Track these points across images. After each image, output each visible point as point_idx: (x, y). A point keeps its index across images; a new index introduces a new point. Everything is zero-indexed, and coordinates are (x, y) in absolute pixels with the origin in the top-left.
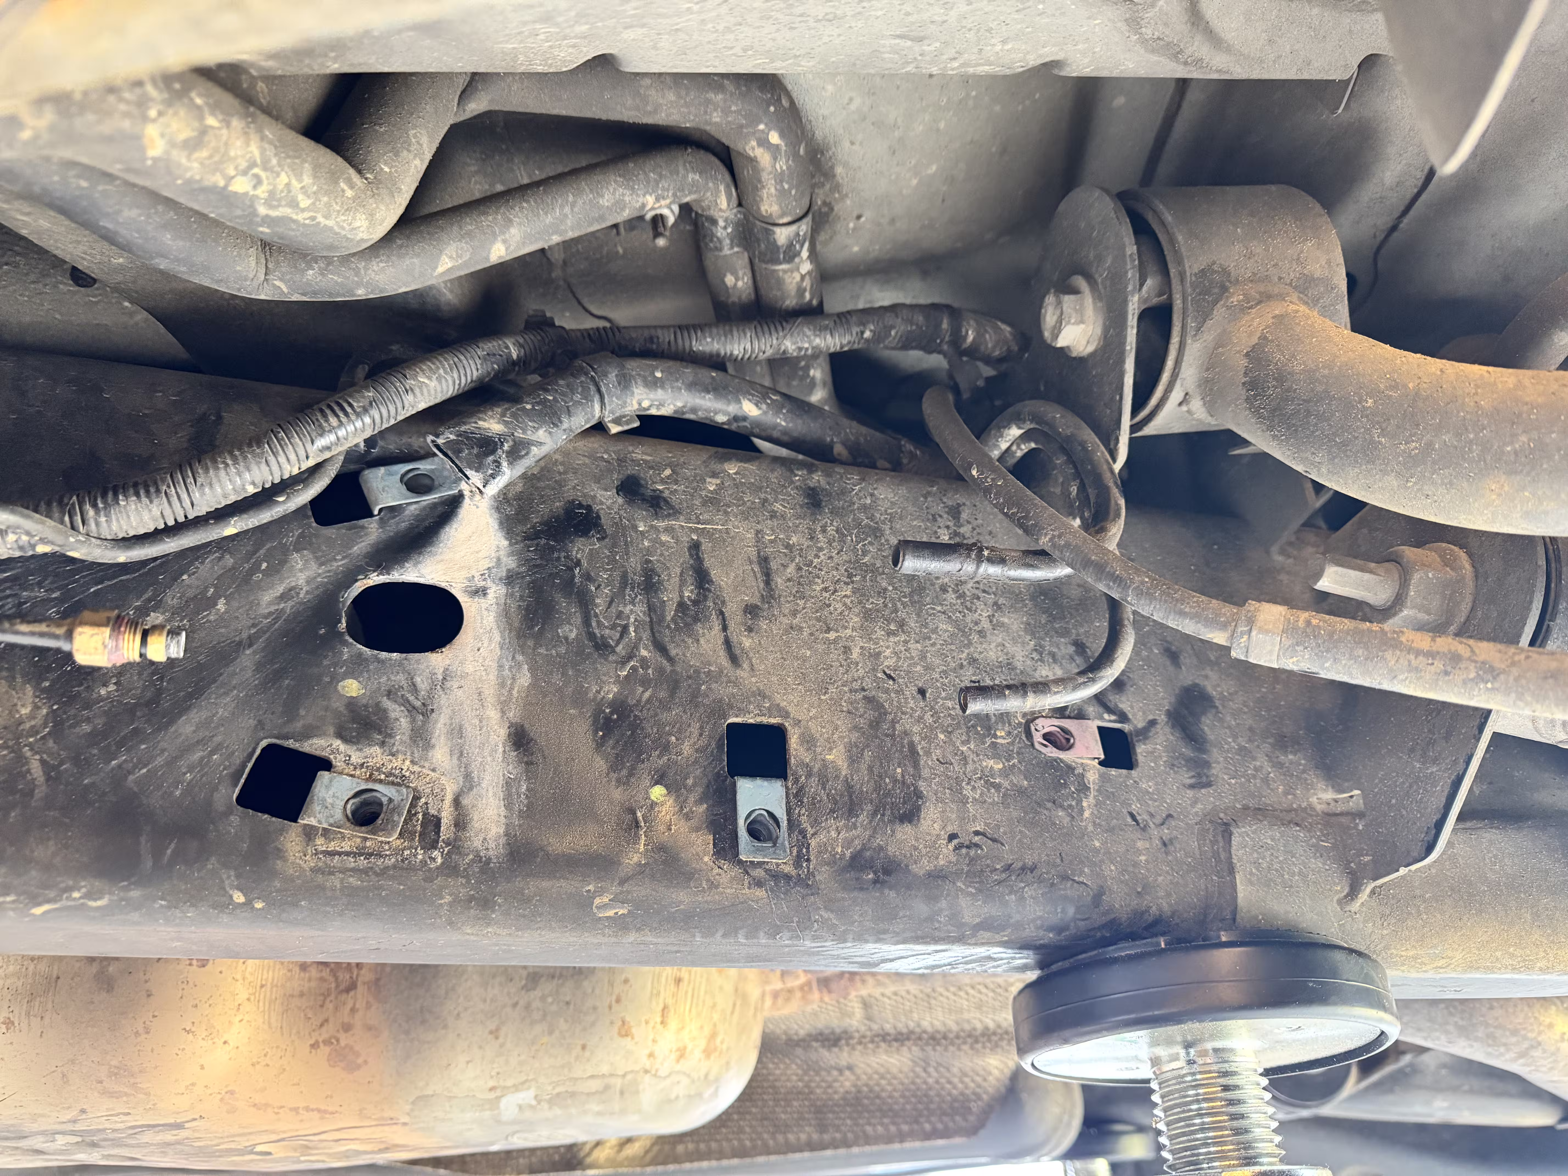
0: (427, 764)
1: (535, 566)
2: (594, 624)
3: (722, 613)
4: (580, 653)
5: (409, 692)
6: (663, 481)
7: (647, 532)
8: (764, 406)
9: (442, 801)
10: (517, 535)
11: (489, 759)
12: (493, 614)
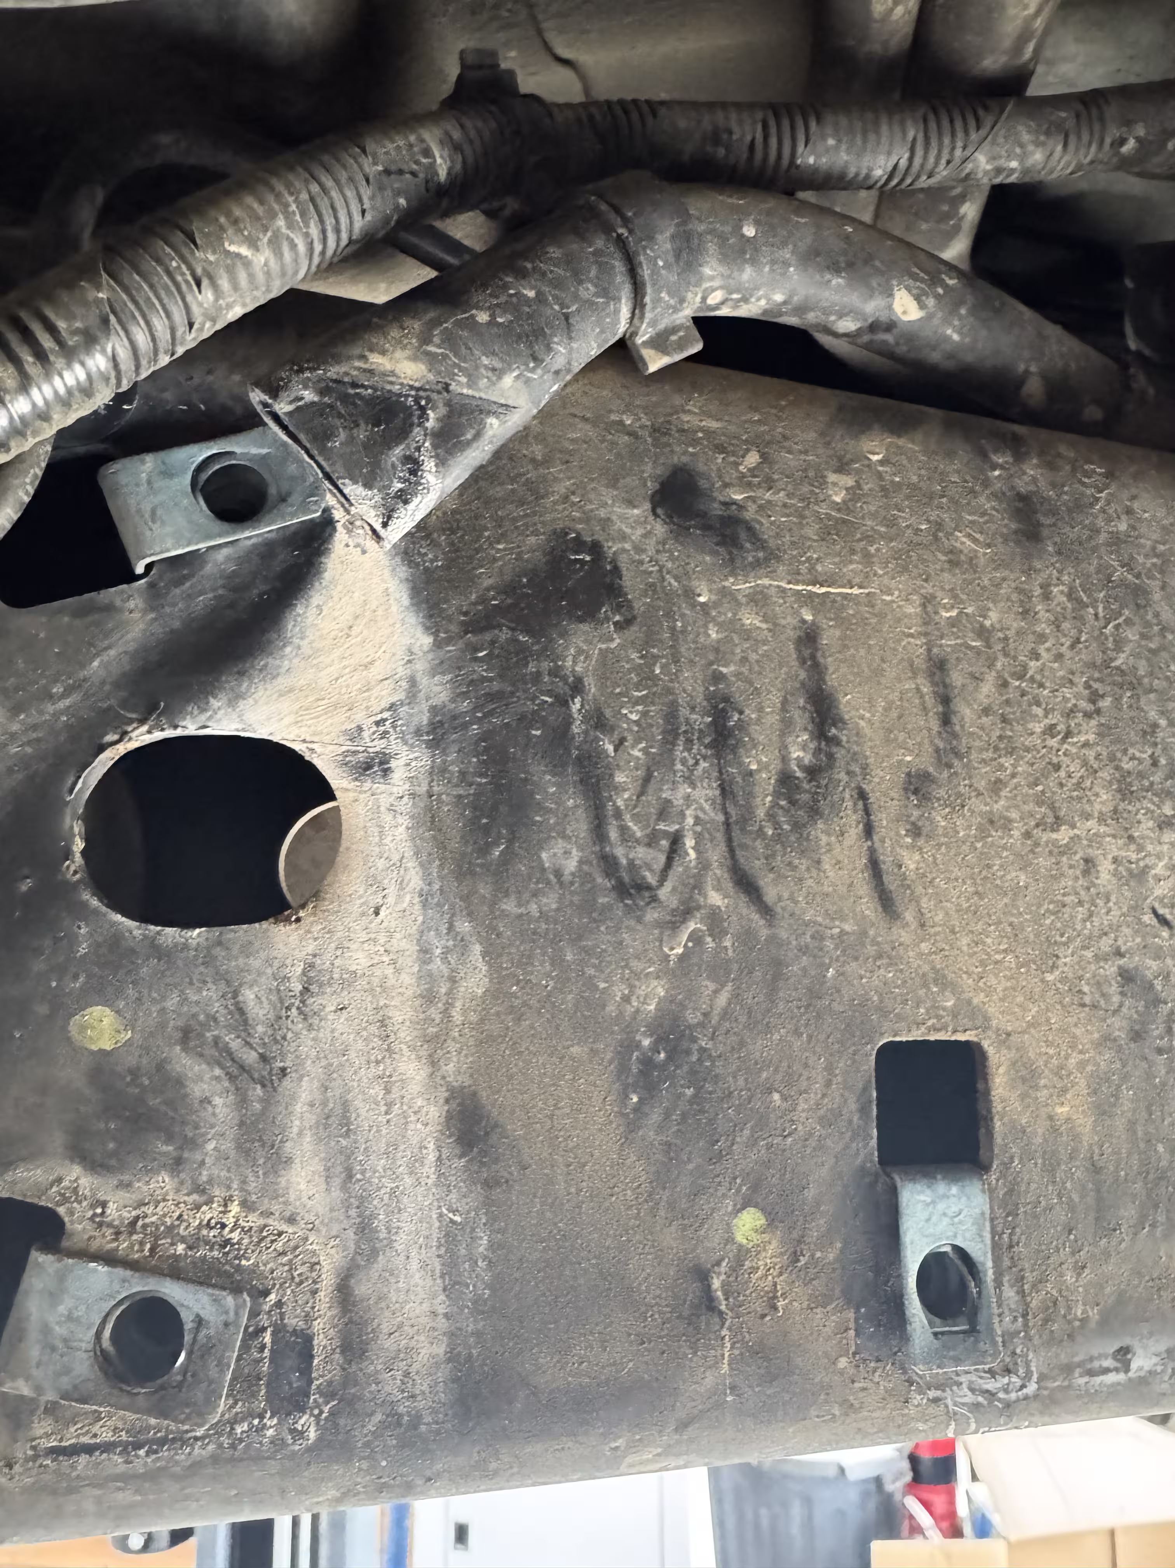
0: (276, 1208)
1: (492, 697)
2: (613, 834)
3: (862, 795)
4: (587, 906)
5: (231, 1028)
6: (744, 482)
7: (716, 605)
8: (931, 302)
9: (314, 1292)
10: (450, 619)
11: (408, 1181)
12: (404, 821)
